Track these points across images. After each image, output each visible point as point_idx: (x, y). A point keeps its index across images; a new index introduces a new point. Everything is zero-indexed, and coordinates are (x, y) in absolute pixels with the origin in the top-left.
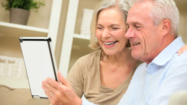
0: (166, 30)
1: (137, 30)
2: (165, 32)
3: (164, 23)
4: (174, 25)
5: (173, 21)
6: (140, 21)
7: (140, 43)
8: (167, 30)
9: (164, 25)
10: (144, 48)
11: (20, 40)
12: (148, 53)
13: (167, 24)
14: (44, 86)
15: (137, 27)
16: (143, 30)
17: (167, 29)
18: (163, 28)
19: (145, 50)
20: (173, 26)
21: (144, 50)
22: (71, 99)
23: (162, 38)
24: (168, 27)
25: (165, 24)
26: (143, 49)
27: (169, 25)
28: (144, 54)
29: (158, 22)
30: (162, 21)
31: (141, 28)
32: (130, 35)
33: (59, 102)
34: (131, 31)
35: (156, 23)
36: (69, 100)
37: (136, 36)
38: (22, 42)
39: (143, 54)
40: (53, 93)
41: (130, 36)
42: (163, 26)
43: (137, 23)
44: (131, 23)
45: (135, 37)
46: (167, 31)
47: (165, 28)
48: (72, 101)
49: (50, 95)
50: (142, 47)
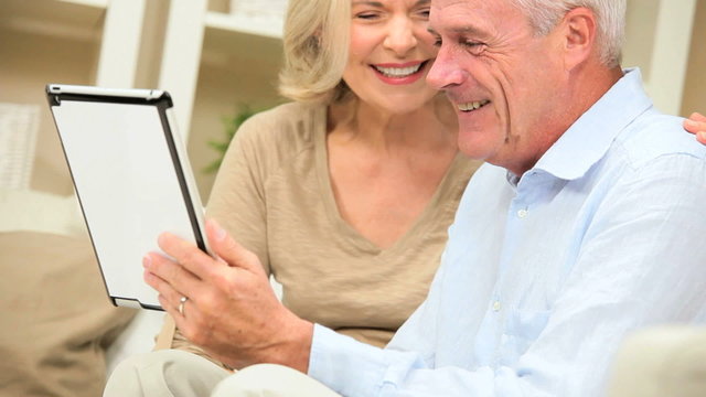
0: (579, 47)
1: (471, 53)
2: (578, 54)
3: (572, 20)
4: (610, 22)
5: (605, 11)
6: (480, 23)
7: (488, 102)
8: (586, 45)
9: (571, 27)
10: (504, 119)
11: (50, 94)
12: (519, 137)
13: (582, 25)
14: (153, 276)
15: (471, 45)
16: (490, 55)
17: (583, 42)
18: (570, 40)
19: (509, 124)
20: (604, 28)
21: (504, 128)
22: (260, 318)
23: (566, 76)
24: (587, 35)
25: (574, 26)
26: (500, 124)
27: (590, 25)
28: (507, 140)
29: (548, 22)
30: (562, 16)
31: (484, 47)
32: (446, 75)
33: (213, 328)
34: (449, 59)
35: (541, 26)
36: (251, 320)
37: (470, 79)
38: (58, 104)
39: (503, 141)
40: (187, 298)
41: (449, 80)
42: (567, 31)
43: (471, 30)
44: (446, 29)
45: (464, 80)
46: (584, 49)
47: (577, 38)
48: (263, 325)
49: (181, 308)
50: (497, 114)
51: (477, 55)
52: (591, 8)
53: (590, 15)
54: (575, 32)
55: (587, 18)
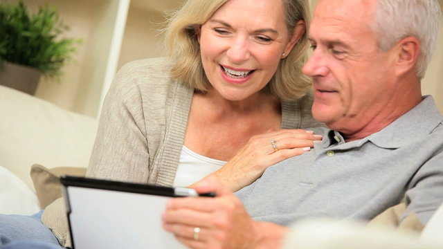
51: (341, 60)
52: (417, 37)
53: (417, 42)
54: (406, 52)
55: (414, 43)
